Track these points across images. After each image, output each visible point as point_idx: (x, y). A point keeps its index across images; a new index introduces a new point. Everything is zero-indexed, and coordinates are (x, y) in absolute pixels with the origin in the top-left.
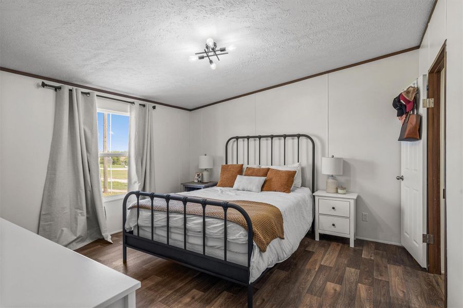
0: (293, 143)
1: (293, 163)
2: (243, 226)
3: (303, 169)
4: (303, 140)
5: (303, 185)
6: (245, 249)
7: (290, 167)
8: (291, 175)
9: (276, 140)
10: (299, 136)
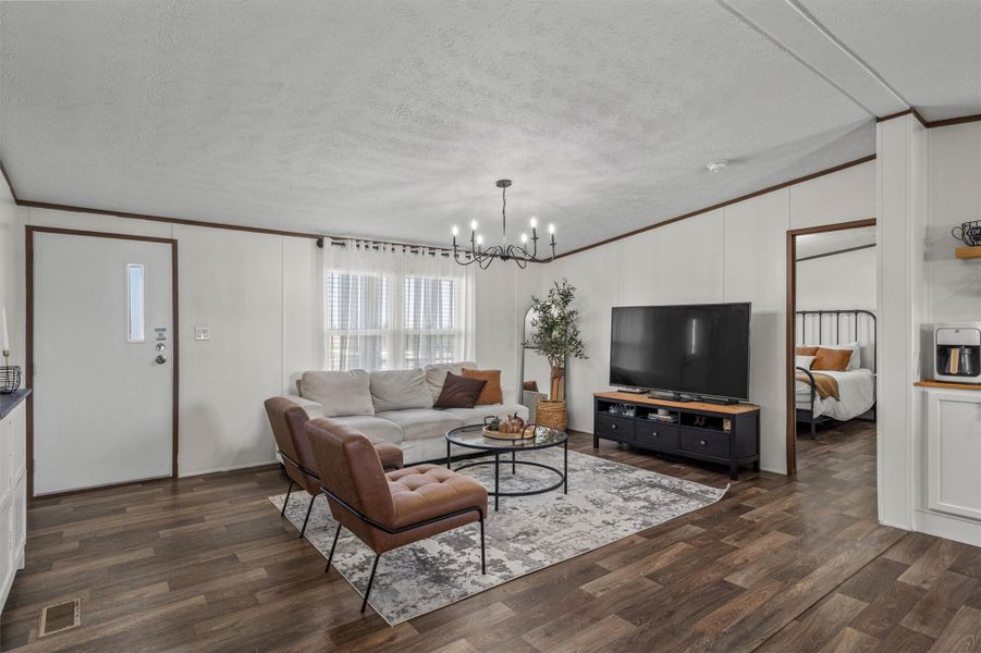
0: (849, 319)
1: (849, 342)
2: (806, 382)
3: (862, 350)
4: (863, 318)
5: (863, 366)
6: (808, 398)
7: (844, 346)
8: (846, 355)
9: (826, 318)
10: (856, 312)
